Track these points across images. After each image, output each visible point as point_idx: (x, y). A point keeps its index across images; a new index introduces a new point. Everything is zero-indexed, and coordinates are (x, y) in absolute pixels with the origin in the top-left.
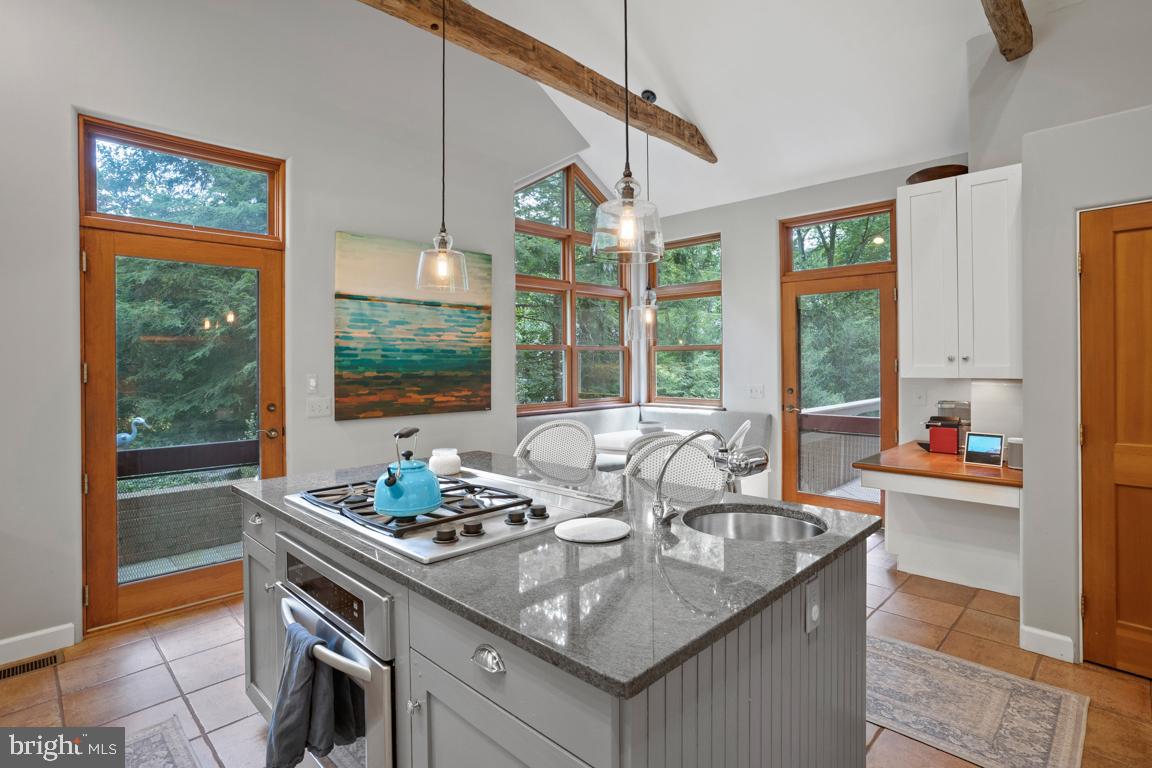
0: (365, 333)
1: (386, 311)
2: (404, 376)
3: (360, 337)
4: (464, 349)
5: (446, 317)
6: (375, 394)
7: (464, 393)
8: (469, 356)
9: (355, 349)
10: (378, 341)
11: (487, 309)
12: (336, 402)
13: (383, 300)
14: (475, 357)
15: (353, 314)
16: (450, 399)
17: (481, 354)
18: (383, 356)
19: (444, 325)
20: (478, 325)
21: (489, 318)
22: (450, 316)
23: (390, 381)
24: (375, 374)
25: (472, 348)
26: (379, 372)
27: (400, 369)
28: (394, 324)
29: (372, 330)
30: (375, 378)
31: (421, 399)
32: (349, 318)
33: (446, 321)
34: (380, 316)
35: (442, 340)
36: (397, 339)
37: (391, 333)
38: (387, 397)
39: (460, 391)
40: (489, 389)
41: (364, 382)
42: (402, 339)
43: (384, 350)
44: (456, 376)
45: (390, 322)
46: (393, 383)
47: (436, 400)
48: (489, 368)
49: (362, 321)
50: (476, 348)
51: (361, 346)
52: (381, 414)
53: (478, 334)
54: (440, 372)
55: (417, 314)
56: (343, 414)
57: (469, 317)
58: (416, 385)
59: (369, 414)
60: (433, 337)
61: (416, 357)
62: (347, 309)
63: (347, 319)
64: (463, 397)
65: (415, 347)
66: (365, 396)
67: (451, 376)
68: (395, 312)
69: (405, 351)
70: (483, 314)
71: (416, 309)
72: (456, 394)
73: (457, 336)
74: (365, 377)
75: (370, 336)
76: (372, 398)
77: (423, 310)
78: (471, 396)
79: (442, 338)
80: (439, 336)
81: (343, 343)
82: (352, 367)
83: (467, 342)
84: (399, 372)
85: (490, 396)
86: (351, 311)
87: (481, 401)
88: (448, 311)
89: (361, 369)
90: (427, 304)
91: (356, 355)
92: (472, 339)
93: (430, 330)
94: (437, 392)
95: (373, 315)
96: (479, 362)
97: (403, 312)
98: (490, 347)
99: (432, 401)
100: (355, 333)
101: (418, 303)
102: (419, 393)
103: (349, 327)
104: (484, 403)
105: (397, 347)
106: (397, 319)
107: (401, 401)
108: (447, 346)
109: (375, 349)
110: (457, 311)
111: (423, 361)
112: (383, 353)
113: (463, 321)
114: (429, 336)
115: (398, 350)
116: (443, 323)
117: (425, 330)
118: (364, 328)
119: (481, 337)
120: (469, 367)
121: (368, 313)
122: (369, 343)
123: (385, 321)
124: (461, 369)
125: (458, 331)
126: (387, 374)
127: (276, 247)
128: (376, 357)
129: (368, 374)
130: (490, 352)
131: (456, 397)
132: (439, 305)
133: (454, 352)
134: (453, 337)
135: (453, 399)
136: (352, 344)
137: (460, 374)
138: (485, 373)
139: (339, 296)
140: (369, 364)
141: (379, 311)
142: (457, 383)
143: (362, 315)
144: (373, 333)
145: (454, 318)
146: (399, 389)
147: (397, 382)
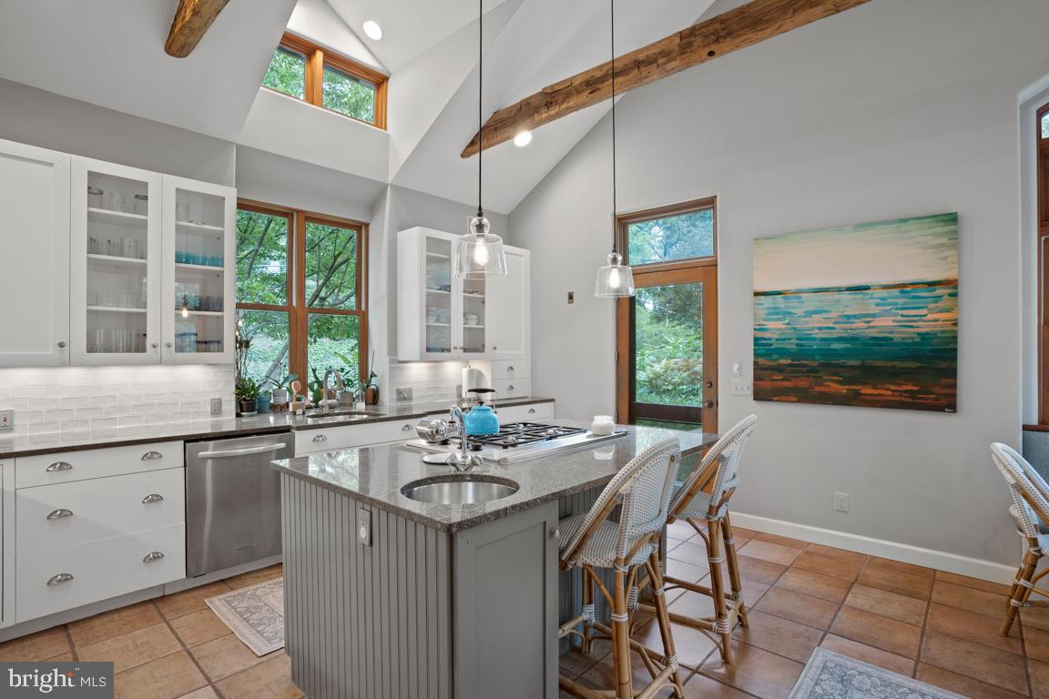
0: (780, 325)
1: (802, 302)
2: (820, 365)
3: (775, 328)
4: (904, 336)
5: (878, 301)
6: (790, 381)
7: (905, 388)
8: (914, 344)
9: (770, 339)
10: (792, 331)
11: (952, 284)
12: (754, 385)
13: (797, 292)
14: (928, 345)
15: (767, 309)
16: (886, 392)
17: (935, 341)
18: (797, 345)
19: (874, 310)
20: (933, 305)
21: (954, 295)
22: (882, 299)
23: (805, 369)
24: (790, 361)
25: (919, 334)
26: (792, 360)
27: (817, 358)
28: (809, 313)
29: (787, 321)
30: (790, 365)
31: (843, 389)
32: (764, 312)
33: (877, 305)
34: (794, 308)
35: (873, 327)
36: (813, 329)
37: (807, 323)
38: (803, 383)
39: (900, 385)
40: (954, 386)
41: (779, 369)
42: (819, 328)
43: (798, 339)
44: (894, 367)
45: (805, 312)
46: (808, 371)
47: (862, 392)
48: (955, 359)
49: (776, 314)
50: (927, 333)
51: (776, 336)
52: (796, 399)
53: (930, 317)
54: (868, 362)
55: (838, 301)
56: (759, 395)
57: (914, 297)
58: (835, 374)
59: (783, 398)
60: (859, 324)
61: (835, 346)
62: (762, 304)
63: (762, 313)
64: (907, 392)
65: (835, 336)
66: (778, 381)
67: (887, 367)
68: (812, 302)
69: (822, 339)
70: (940, 291)
71: (836, 296)
72: (893, 388)
73: (894, 321)
74: (779, 364)
75: (784, 326)
76: (786, 384)
77: (845, 296)
78: (917, 392)
79: (872, 324)
80: (868, 322)
81: (760, 335)
82: (768, 355)
83: (912, 327)
84: (815, 360)
85: (954, 396)
86: (765, 306)
87: (936, 399)
88: (884, 293)
89: (775, 357)
90: (849, 289)
91: (771, 345)
92: (919, 324)
93: (855, 317)
94: (864, 384)
95: (788, 307)
96: (932, 351)
97: (820, 301)
98: (956, 332)
99: (857, 394)
100: (770, 325)
101: (839, 290)
102: (839, 382)
103: (764, 320)
104: (942, 402)
105: (814, 336)
106: (813, 308)
107: (817, 389)
108: (879, 332)
109: (789, 339)
110: (896, 292)
111: (845, 349)
112: (797, 342)
113: (906, 303)
114: (853, 323)
115: (815, 339)
116: (873, 307)
117: (848, 317)
118: (778, 320)
119: (936, 320)
120: (915, 357)
121: (782, 306)
122: (783, 334)
123: (800, 311)
124: (901, 358)
125: (896, 315)
126: (802, 362)
127: (711, 264)
128: (791, 346)
129: (782, 361)
130: (956, 338)
131: (892, 391)
132: (867, 288)
133: (892, 339)
134: (887, 321)
135: (890, 393)
136: (767, 335)
137: (899, 364)
138: (944, 365)
139: (756, 294)
140: (784, 353)
141: (794, 303)
142: (894, 375)
143: (776, 308)
144: (789, 324)
145: (889, 301)
146: (814, 377)
147: (813, 370)
